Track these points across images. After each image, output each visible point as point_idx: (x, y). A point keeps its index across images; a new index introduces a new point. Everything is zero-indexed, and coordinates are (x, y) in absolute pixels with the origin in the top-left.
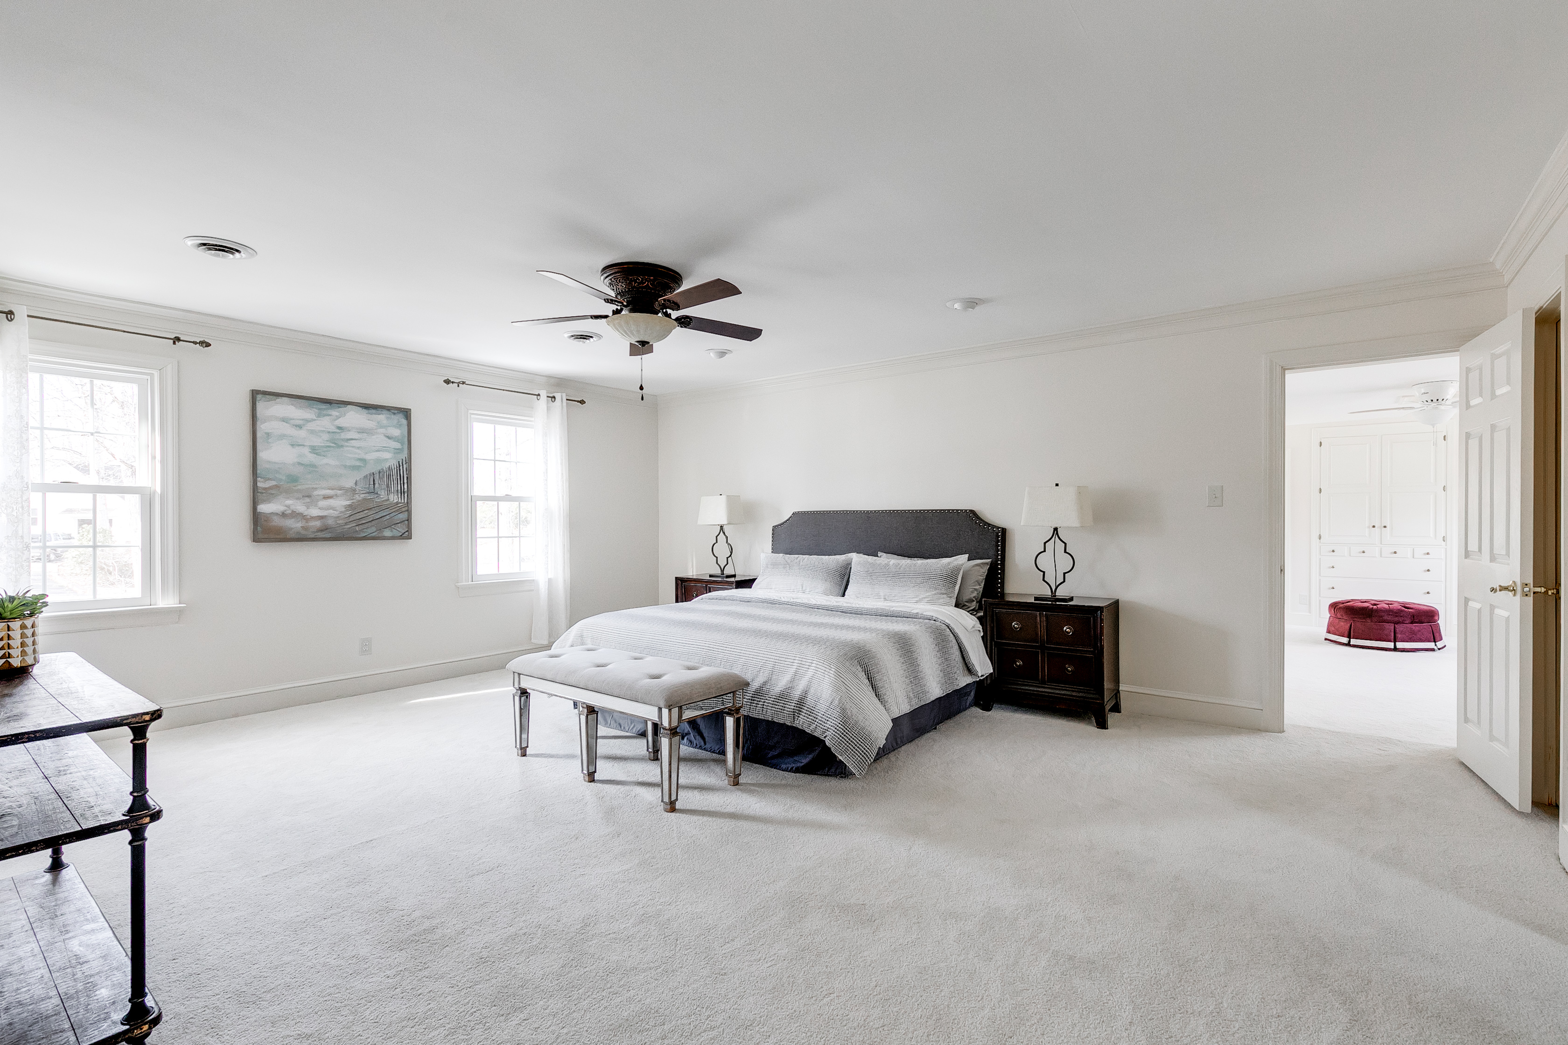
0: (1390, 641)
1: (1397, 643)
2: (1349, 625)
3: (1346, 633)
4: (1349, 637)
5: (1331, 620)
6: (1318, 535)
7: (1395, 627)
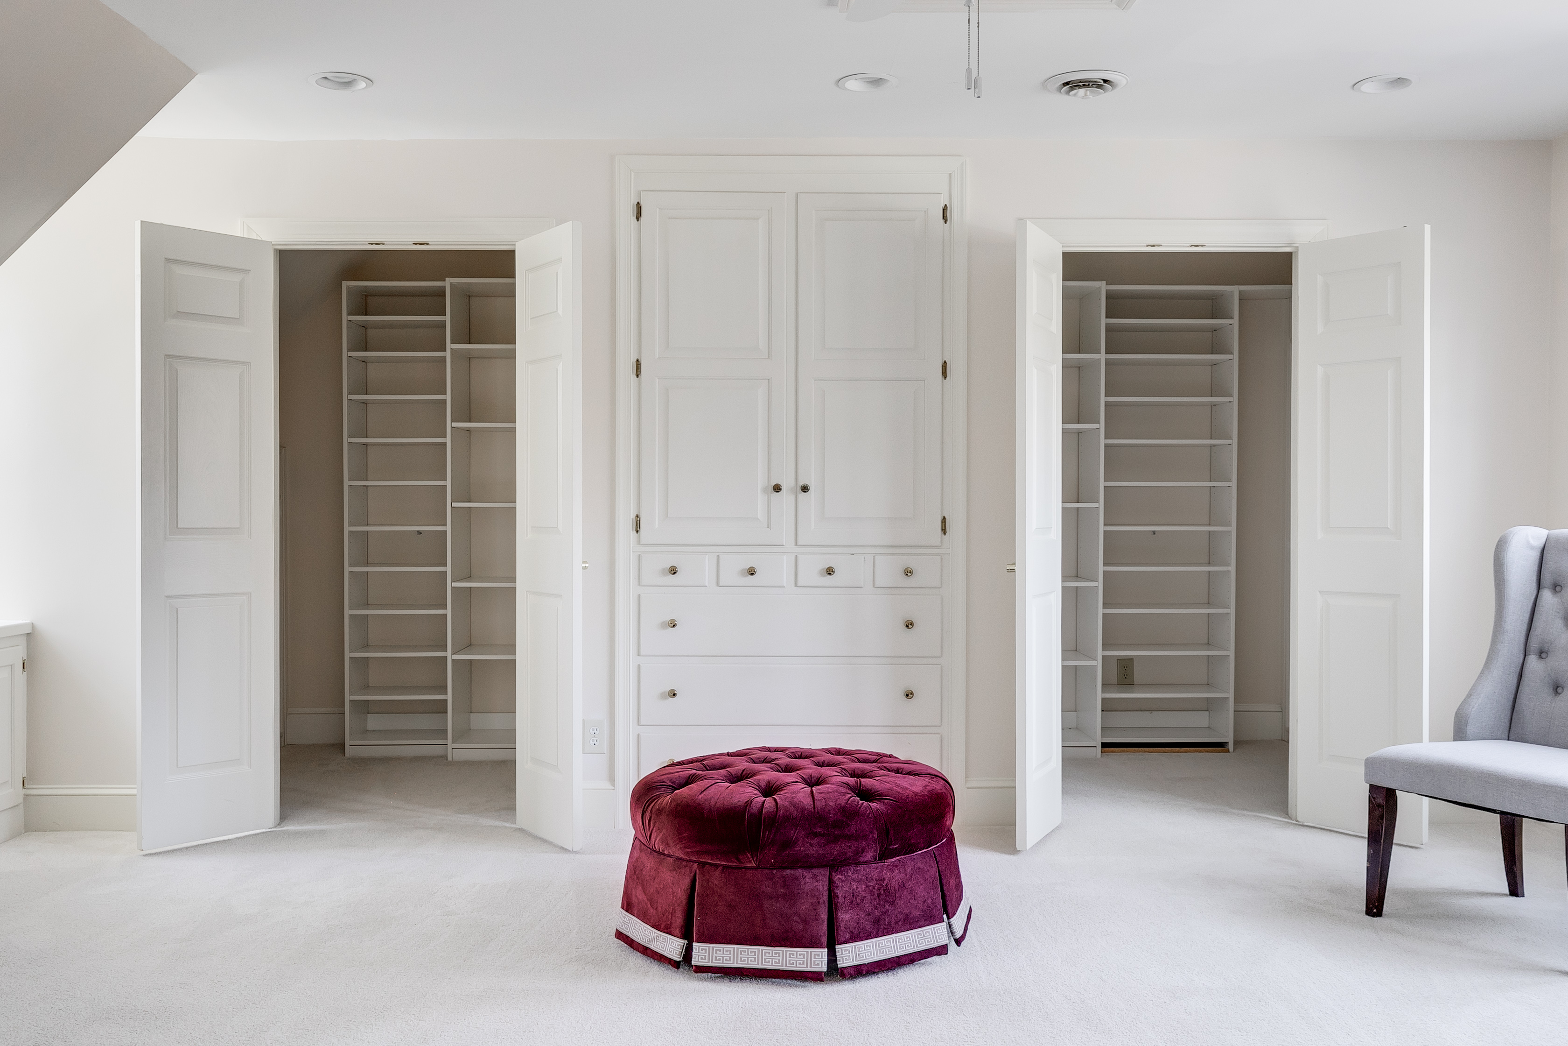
0: (813, 944)
1: (838, 948)
2: (687, 881)
3: (678, 920)
4: (686, 934)
5: (636, 854)
6: (633, 516)
7: (831, 882)
